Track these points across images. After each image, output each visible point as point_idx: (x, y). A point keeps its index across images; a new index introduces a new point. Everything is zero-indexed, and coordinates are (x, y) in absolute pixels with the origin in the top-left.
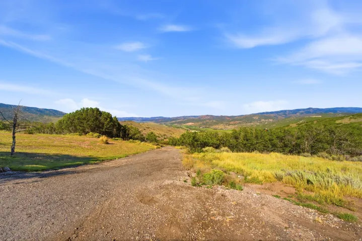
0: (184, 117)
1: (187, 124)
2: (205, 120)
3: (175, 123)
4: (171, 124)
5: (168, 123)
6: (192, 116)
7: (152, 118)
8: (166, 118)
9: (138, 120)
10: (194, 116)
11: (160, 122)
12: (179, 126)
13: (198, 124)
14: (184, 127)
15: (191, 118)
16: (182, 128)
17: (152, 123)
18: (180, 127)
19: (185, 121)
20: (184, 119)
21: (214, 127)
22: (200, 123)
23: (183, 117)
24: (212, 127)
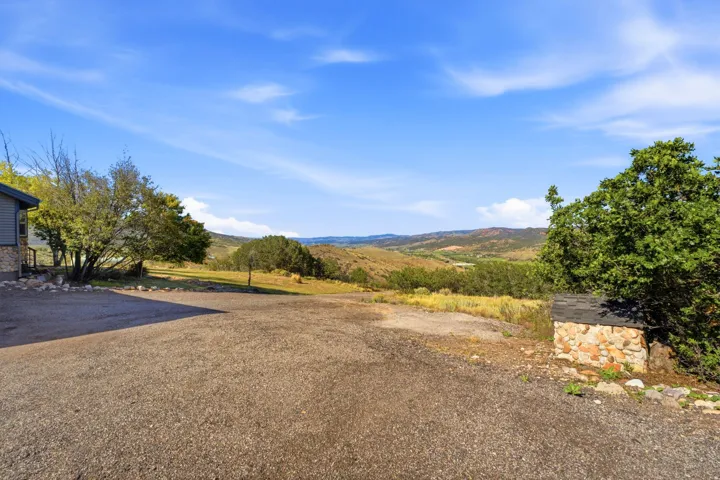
0: (440, 235)
1: (446, 249)
2: (488, 239)
3: (420, 247)
4: (410, 249)
5: (404, 247)
6: (456, 232)
7: (370, 237)
8: (399, 237)
9: (341, 243)
10: (463, 232)
11: (387, 246)
12: (428, 252)
13: (470, 248)
14: (438, 255)
15: (455, 235)
16: (434, 257)
17: (371, 248)
18: (431, 256)
19: (442, 242)
20: (440, 237)
21: (511, 254)
22: (475, 247)
23: (438, 233)
24: (505, 255)
